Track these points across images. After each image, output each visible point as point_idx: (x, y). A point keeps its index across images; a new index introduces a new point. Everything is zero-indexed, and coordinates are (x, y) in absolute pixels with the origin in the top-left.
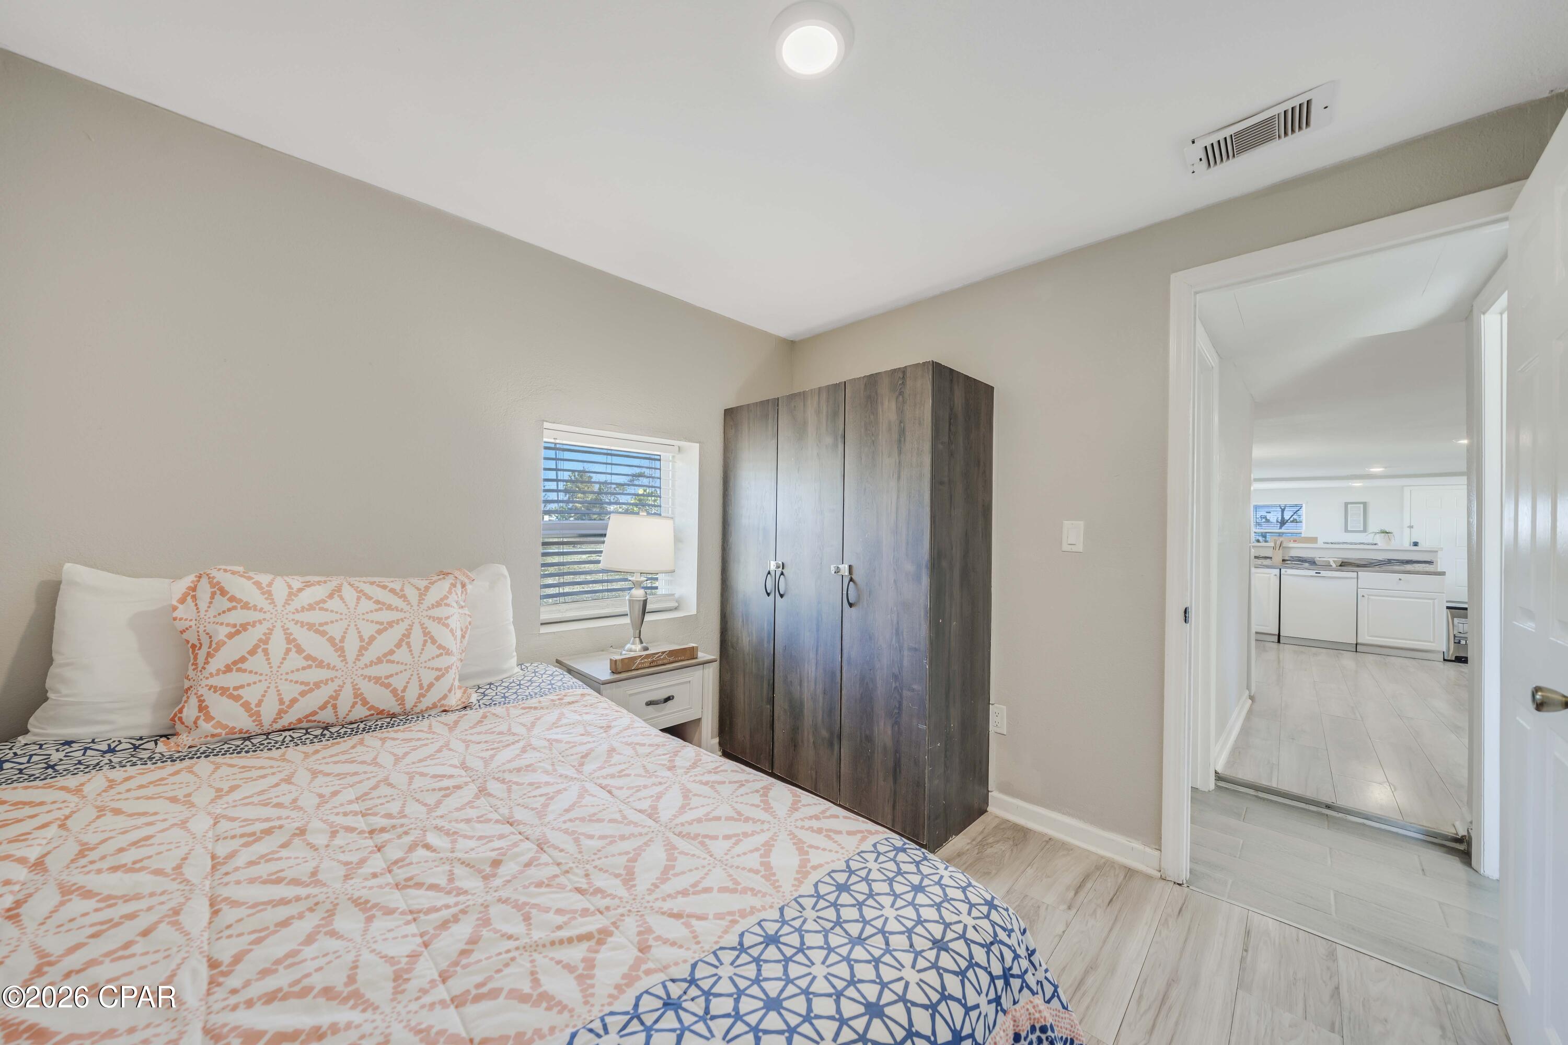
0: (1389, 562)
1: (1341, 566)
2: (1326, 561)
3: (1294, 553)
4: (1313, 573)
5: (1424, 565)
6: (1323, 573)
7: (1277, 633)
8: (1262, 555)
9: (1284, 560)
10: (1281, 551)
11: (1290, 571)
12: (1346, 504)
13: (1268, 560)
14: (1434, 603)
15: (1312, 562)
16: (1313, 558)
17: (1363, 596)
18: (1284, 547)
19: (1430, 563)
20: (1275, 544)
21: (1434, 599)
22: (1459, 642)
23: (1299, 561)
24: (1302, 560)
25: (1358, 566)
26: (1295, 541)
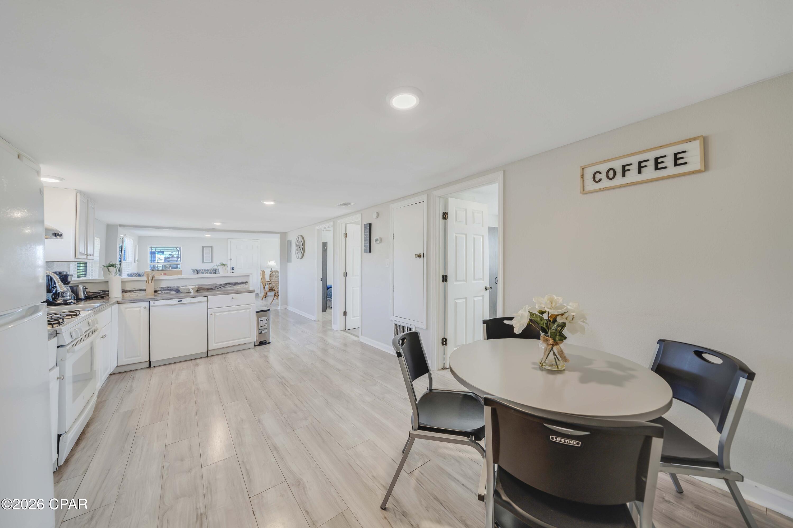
0: (226, 285)
1: (197, 291)
2: (187, 289)
3: (164, 284)
4: (176, 301)
5: (243, 285)
6: (184, 300)
7: (148, 359)
8: (137, 288)
9: (155, 291)
10: (153, 284)
11: (158, 303)
12: (203, 247)
13: (143, 293)
14: (250, 310)
15: (177, 291)
16: (179, 287)
17: (211, 314)
18: (155, 280)
19: (245, 283)
20: (148, 278)
21: (250, 309)
22: (261, 333)
23: (168, 290)
24: (170, 289)
25: (208, 290)
26: (165, 274)
